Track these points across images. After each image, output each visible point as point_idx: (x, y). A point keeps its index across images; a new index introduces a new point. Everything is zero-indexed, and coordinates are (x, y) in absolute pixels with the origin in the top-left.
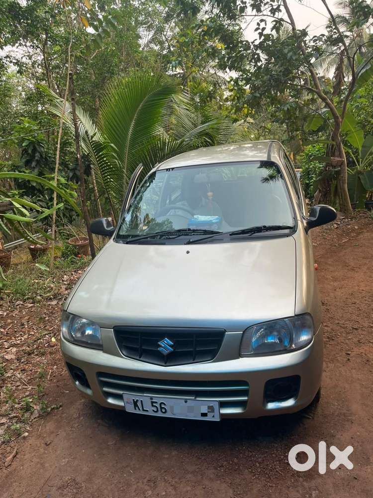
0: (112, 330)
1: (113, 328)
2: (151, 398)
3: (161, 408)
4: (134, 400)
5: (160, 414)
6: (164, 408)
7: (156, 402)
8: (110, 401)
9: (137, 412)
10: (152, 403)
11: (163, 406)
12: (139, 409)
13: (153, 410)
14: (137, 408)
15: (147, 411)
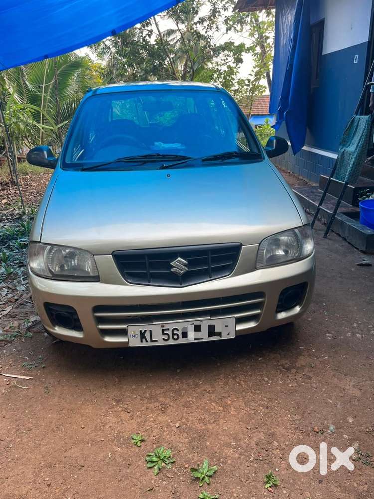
0: (111, 256)
1: (112, 254)
2: (162, 326)
3: (173, 334)
4: (141, 331)
5: (171, 342)
6: (176, 334)
7: (168, 329)
8: (108, 339)
9: (144, 344)
10: (163, 330)
11: (175, 332)
12: (147, 341)
13: (164, 339)
14: (144, 340)
15: (156, 341)
